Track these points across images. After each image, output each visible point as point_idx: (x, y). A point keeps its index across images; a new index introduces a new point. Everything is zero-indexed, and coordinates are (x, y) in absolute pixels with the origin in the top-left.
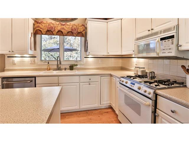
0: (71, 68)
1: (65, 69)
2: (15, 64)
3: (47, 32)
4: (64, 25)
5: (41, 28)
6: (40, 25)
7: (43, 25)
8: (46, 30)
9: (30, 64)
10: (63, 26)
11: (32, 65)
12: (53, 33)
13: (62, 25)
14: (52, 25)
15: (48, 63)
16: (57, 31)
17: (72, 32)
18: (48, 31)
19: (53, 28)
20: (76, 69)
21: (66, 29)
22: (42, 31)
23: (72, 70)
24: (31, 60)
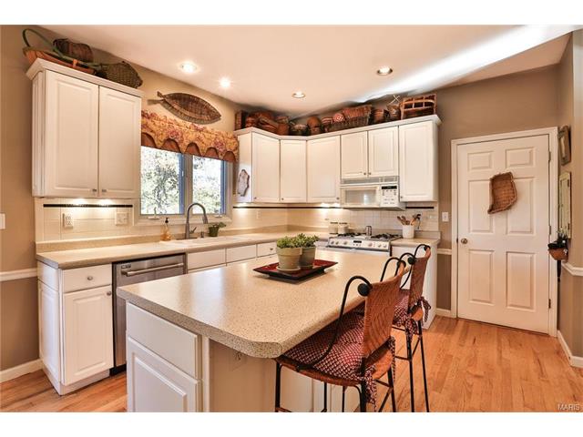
0: (213, 231)
1: (202, 235)
2: (72, 228)
3: (167, 144)
4: (200, 131)
5: (152, 131)
6: (149, 122)
7: (157, 122)
8: (164, 138)
9: (117, 225)
10: (198, 134)
11: (122, 228)
12: (179, 148)
13: (197, 130)
14: (176, 127)
15: (167, 222)
16: (187, 144)
17: (216, 150)
18: (169, 140)
19: (178, 134)
20: (224, 234)
21: (205, 140)
22: (155, 138)
23: (216, 236)
24: (118, 215)
